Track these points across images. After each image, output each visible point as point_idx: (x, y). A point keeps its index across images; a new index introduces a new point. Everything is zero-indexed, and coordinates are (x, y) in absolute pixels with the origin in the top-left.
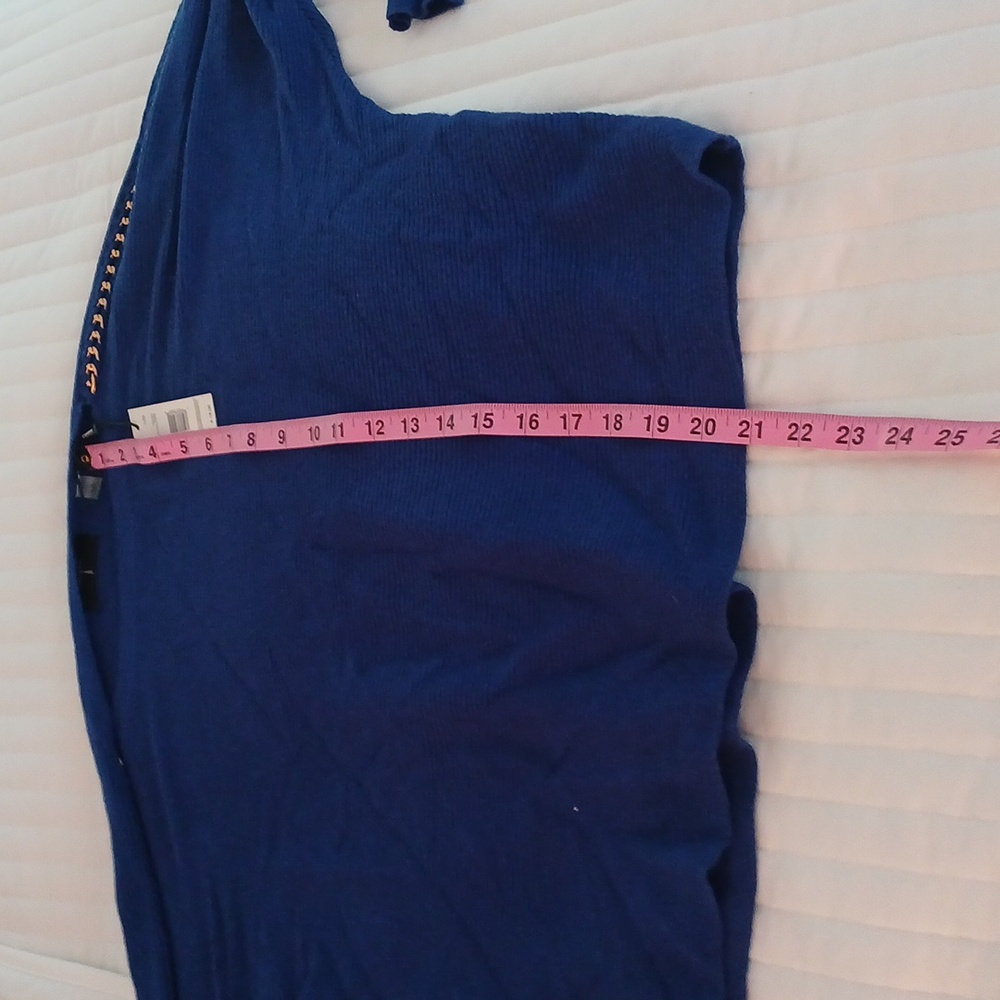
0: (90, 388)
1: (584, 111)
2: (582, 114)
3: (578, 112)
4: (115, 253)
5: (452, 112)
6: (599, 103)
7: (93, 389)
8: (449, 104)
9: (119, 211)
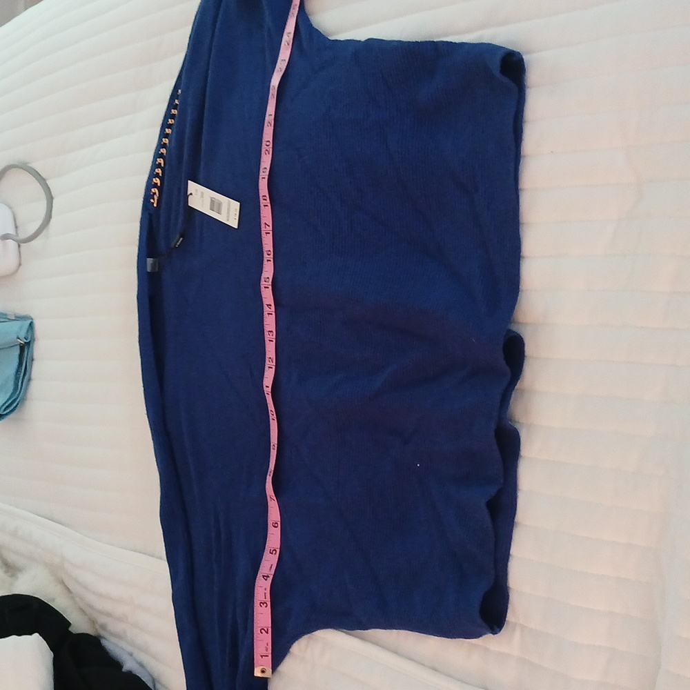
0: (153, 203)
1: (438, 40)
2: (437, 42)
3: (435, 40)
4: (170, 121)
5: (363, 39)
6: (446, 35)
7: (155, 205)
8: (361, 35)
9: (174, 95)
